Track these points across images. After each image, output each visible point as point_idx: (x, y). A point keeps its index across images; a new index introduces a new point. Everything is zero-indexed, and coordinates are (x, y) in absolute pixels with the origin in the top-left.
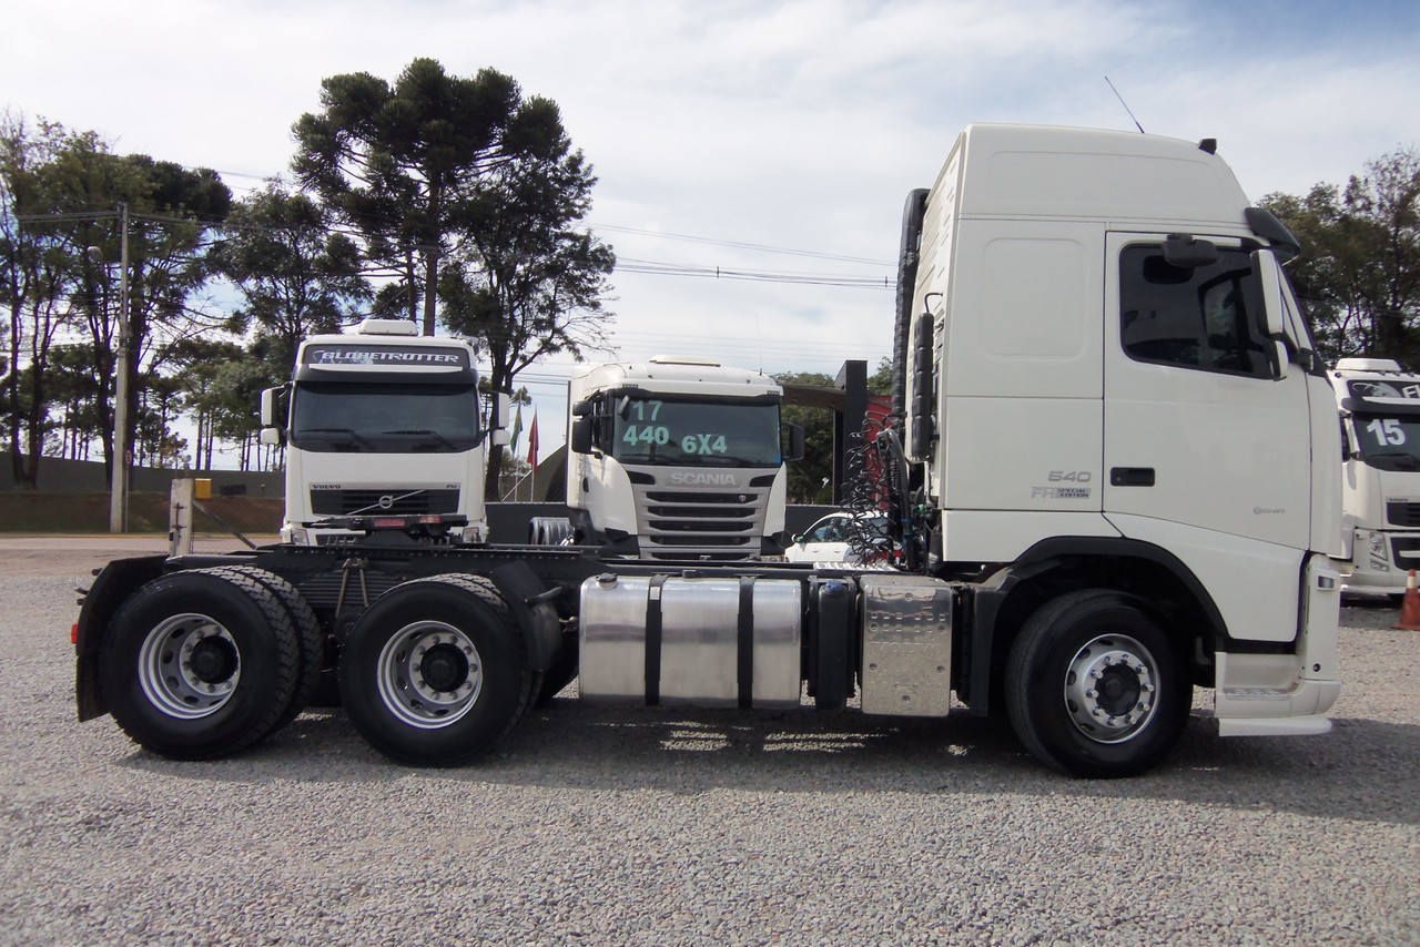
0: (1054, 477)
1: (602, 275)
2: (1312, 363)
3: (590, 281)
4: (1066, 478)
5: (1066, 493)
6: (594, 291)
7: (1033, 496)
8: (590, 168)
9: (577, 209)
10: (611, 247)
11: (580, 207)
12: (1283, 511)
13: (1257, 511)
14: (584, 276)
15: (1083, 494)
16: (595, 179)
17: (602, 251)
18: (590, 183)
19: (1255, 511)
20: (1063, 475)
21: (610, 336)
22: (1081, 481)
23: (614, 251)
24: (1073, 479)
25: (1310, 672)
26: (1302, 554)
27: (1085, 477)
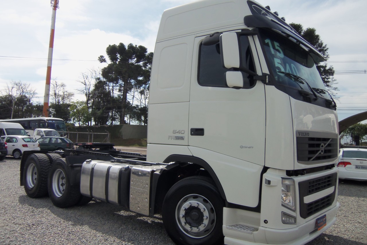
0: (174, 132)
1: (331, 77)
2: (267, 80)
3: (327, 79)
4: (178, 132)
5: (178, 138)
6: (329, 82)
7: (169, 139)
8: (326, 46)
9: (325, 58)
10: (333, 68)
11: (326, 57)
12: (252, 147)
13: (242, 147)
14: (325, 77)
15: (182, 138)
16: (328, 49)
17: (330, 69)
18: (326, 50)
19: (240, 147)
20: (177, 131)
21: (336, 95)
22: (182, 133)
23: (334, 69)
24: (179, 133)
25: (262, 223)
26: (262, 168)
27: (183, 132)
